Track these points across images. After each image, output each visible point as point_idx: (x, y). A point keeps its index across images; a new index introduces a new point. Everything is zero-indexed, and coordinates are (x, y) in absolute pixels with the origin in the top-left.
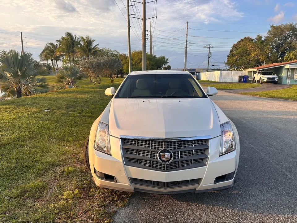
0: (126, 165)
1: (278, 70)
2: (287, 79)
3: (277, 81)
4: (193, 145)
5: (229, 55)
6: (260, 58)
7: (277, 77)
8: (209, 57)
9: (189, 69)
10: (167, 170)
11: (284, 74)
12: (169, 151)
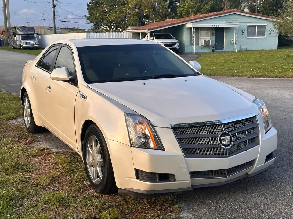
0: (186, 158)
1: (175, 32)
2: (190, 44)
3: (178, 48)
4: (244, 125)
5: (90, 3)
6: (143, 11)
7: (177, 42)
8: (54, 6)
9: (21, 28)
10: (229, 155)
11: (185, 37)
12: (228, 134)
